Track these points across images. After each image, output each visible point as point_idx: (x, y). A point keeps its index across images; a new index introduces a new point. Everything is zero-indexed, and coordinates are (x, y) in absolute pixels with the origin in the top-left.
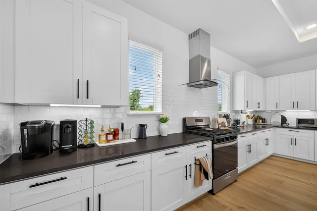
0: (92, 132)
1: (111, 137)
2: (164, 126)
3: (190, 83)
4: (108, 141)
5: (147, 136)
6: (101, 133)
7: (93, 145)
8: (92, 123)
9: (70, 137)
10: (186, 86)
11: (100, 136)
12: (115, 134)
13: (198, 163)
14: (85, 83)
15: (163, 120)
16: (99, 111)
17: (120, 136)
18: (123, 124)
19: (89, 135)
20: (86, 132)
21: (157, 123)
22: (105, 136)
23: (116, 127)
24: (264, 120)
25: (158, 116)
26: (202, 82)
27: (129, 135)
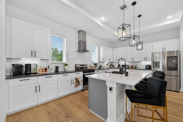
0: (37, 68)
1: (44, 70)
2: (66, 67)
3: (79, 50)
4: (43, 72)
5: (59, 71)
6: (40, 69)
7: (37, 73)
8: (36, 65)
9: (29, 69)
10: (77, 52)
11: (39, 70)
12: (46, 70)
13: (76, 79)
14: (34, 51)
15: (66, 65)
16: (39, 61)
17: (48, 71)
18: (49, 66)
19: (35, 69)
20: (34, 68)
21: (63, 66)
22: (41, 70)
23: (46, 67)
24: (113, 66)
25: (64, 63)
26: (82, 51)
27: (51, 70)
